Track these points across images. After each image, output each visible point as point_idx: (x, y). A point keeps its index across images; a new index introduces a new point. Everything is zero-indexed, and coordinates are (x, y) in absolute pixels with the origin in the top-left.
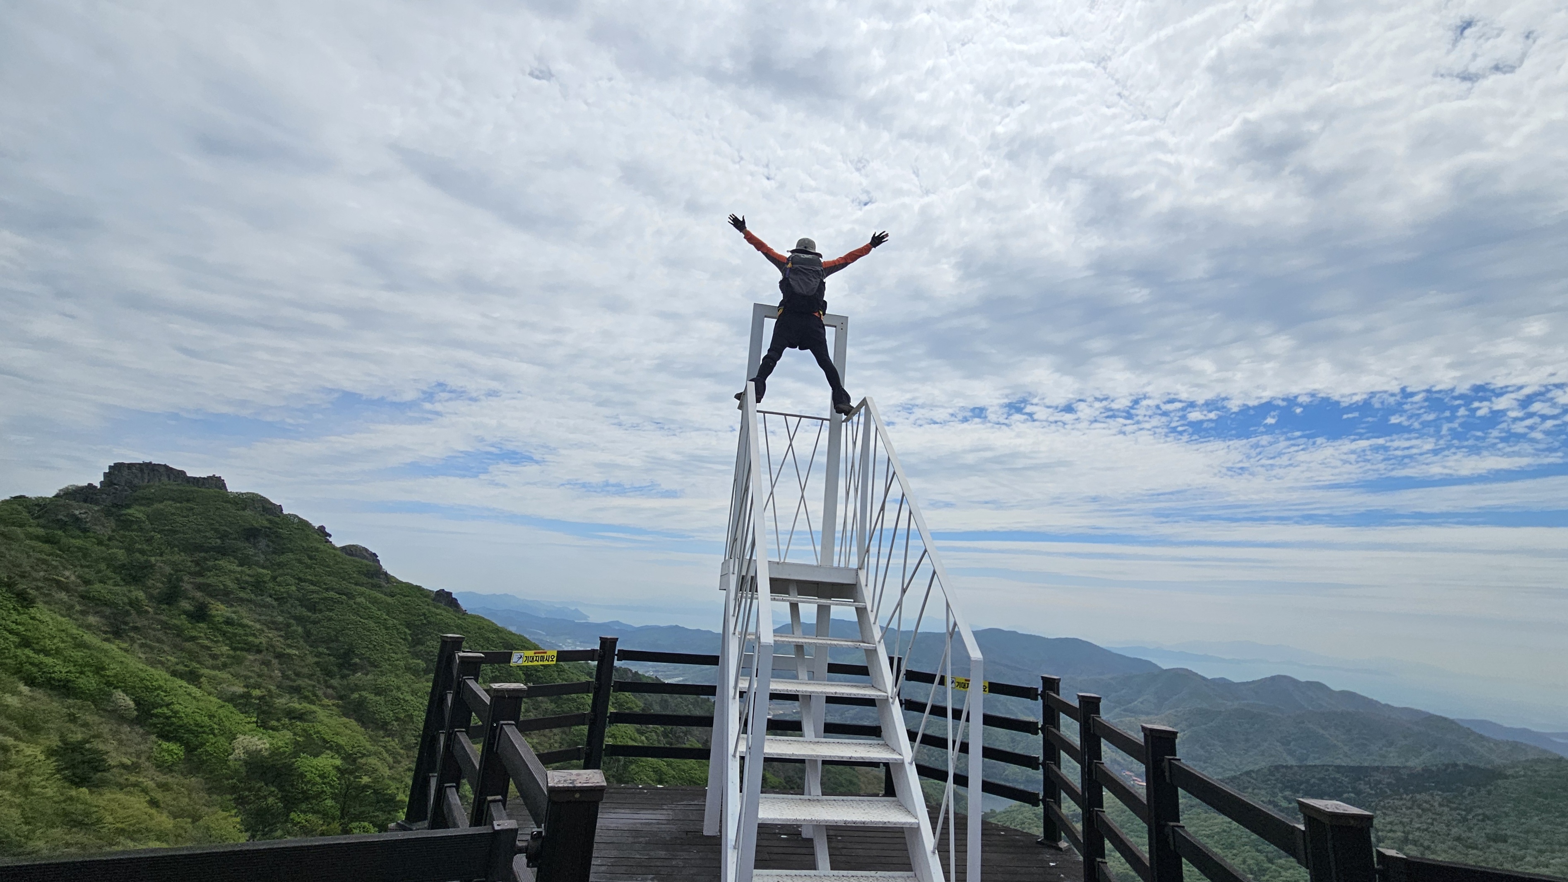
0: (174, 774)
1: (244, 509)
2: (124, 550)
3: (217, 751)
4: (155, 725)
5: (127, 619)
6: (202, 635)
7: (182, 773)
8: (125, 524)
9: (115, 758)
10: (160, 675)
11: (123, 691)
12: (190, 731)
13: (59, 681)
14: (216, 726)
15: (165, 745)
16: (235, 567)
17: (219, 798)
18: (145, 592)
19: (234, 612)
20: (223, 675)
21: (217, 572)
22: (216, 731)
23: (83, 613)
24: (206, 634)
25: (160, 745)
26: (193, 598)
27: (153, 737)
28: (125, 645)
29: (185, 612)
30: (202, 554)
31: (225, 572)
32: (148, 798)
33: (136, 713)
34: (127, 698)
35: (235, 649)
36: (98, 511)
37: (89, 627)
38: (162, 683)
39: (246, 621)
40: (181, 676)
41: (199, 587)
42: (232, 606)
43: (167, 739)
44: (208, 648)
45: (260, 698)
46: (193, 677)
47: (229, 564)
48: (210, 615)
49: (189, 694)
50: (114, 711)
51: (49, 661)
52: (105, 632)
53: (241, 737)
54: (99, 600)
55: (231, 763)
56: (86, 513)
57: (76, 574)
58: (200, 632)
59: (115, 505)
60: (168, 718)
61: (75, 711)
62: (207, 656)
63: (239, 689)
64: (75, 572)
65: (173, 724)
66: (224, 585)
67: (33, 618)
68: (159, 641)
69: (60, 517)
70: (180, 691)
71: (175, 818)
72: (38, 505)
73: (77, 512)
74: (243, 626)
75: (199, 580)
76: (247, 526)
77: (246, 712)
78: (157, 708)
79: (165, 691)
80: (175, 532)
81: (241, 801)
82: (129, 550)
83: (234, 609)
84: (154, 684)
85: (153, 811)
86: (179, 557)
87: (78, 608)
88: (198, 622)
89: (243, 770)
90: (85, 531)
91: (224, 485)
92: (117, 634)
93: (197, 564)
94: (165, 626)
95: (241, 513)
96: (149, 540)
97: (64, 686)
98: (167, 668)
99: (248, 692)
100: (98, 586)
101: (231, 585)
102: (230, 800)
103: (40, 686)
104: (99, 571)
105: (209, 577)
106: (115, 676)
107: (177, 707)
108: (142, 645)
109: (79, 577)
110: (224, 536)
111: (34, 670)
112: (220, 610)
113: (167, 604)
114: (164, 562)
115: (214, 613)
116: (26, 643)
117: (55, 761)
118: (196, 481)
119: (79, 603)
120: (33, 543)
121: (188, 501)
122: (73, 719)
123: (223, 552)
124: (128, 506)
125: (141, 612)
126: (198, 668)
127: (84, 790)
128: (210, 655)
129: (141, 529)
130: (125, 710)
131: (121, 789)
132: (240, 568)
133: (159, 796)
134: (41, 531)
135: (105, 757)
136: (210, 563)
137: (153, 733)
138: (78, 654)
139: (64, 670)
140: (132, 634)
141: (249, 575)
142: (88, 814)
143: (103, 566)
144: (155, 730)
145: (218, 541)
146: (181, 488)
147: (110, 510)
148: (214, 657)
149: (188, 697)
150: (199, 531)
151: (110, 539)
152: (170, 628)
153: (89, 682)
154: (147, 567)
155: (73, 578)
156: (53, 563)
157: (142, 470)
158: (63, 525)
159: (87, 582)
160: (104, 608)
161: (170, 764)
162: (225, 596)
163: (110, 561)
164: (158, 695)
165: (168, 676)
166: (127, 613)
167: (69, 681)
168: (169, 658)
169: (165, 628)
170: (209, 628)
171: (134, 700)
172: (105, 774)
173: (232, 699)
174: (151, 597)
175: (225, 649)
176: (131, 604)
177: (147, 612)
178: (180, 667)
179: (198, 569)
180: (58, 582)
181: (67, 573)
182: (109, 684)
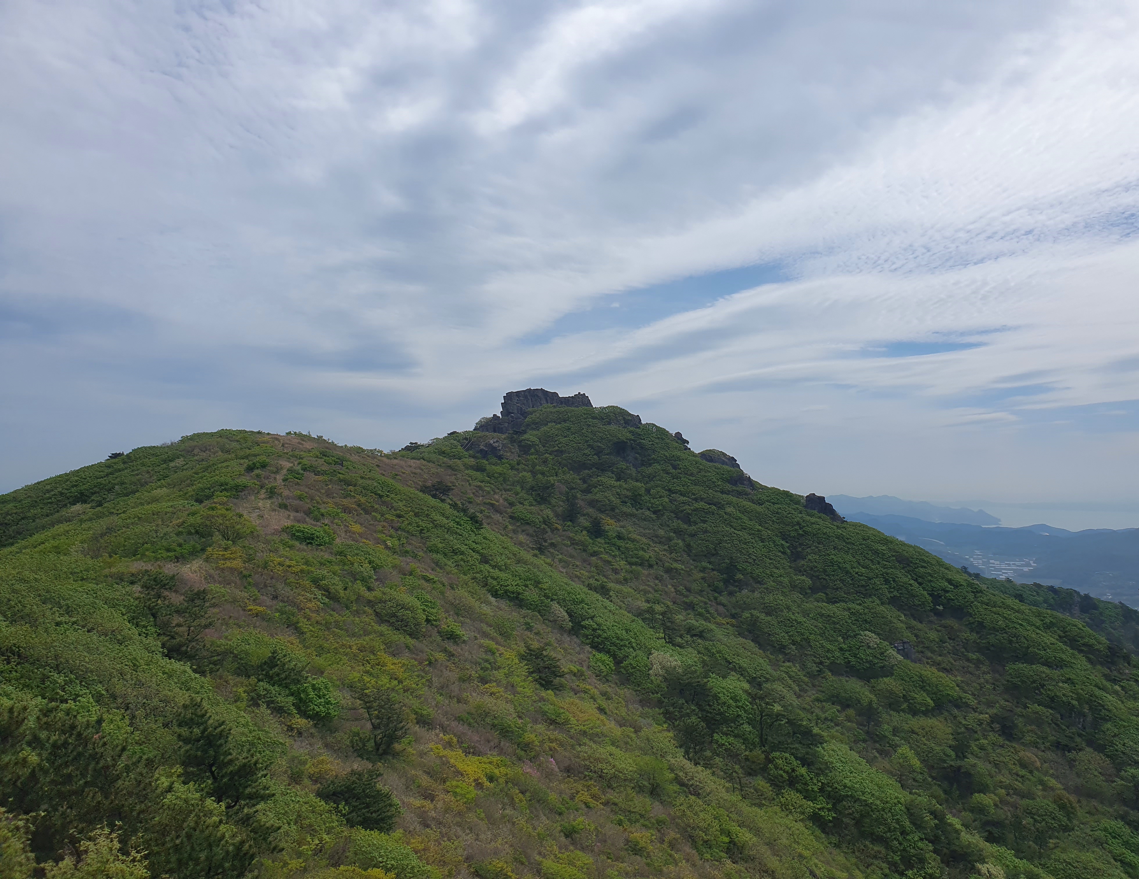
0: (610, 684)
1: (609, 423)
2: (530, 473)
3: (639, 665)
4: (586, 636)
5: (545, 536)
6: (602, 550)
7: (616, 684)
8: (525, 449)
9: (566, 666)
10: (579, 589)
11: (558, 603)
12: (613, 644)
13: (513, 593)
14: (633, 640)
15: (599, 655)
16: (613, 482)
17: (650, 710)
18: (553, 511)
19: (623, 527)
20: (626, 589)
21: (601, 487)
22: (634, 645)
23: (515, 531)
24: (604, 548)
25: (594, 655)
26: (588, 514)
27: (588, 648)
28: (549, 560)
29: (585, 528)
30: (587, 471)
31: (608, 487)
32: (597, 705)
33: (570, 623)
34: (561, 610)
35: (631, 564)
36: (505, 439)
37: (521, 544)
38: (583, 596)
39: (634, 536)
40: (595, 589)
41: (592, 504)
42: (619, 520)
43: (600, 651)
44: (609, 562)
45: (663, 614)
46: (603, 591)
47: (608, 479)
48: (604, 531)
49: (606, 608)
50: (555, 621)
51: (502, 575)
52: (533, 549)
53: (655, 654)
54: (523, 519)
55: (653, 678)
56: (497, 441)
57: (503, 496)
58: (600, 547)
59: (516, 433)
60: (594, 630)
61: (529, 621)
62: (611, 570)
63: (645, 606)
64: (502, 495)
65: (600, 636)
66: (609, 500)
67: (485, 538)
68: (572, 557)
69: (482, 447)
70: (599, 605)
71: (621, 727)
72: (466, 439)
73: (492, 442)
74: (633, 541)
75: (589, 496)
76: (615, 439)
77: (654, 628)
78: (584, 620)
79: (587, 604)
80: (562, 452)
81: (668, 716)
82: (534, 473)
83: (621, 523)
84: (578, 596)
85: (603, 717)
86: (570, 476)
87: (510, 527)
88: (597, 537)
89: (664, 685)
90: (500, 458)
91: (589, 403)
92: (541, 550)
93: (585, 482)
94: (574, 543)
95: (608, 427)
96: (545, 462)
97: (517, 598)
98: (583, 582)
99: (651, 607)
100: (519, 507)
101: (616, 501)
102: (659, 714)
103: (501, 597)
104: (517, 494)
105: (596, 493)
106: (549, 589)
107: (598, 619)
108: (560, 561)
109: (506, 500)
110: (599, 452)
111: (495, 583)
112: (610, 525)
113: (571, 521)
114: (559, 481)
115: (607, 528)
116: (485, 560)
117: (526, 665)
118: (567, 401)
119: (511, 524)
120: (470, 472)
121: (565, 421)
122: (529, 628)
123: (602, 468)
124: (524, 432)
125: (554, 530)
126: (606, 582)
127: (550, 692)
128: (612, 569)
129: (537, 452)
130: (563, 621)
131: (576, 694)
132: (618, 483)
133: (604, 704)
134: (472, 461)
135: (558, 663)
136: (594, 480)
137: (587, 644)
138: (520, 569)
139: (514, 583)
140: (552, 550)
141: (627, 490)
142: (559, 715)
143: (518, 488)
144: (588, 641)
145: (595, 457)
146: (557, 409)
147: (513, 437)
148: (616, 571)
149: (606, 611)
150: (579, 449)
151: (518, 464)
152: (577, 544)
153: (531, 595)
154: (548, 487)
155: (501, 501)
156: (486, 489)
157: (526, 397)
158: (484, 454)
159: (512, 504)
160: (527, 527)
161: (605, 673)
162: (611, 510)
163: (522, 483)
164: (583, 608)
165: (586, 589)
166: (544, 532)
167: (519, 594)
168: (582, 571)
169: (573, 544)
170: (605, 543)
171: (567, 611)
172: (562, 679)
173: (639, 614)
174: (557, 515)
175: (623, 563)
176: (545, 522)
177: (557, 529)
178: (592, 581)
179: (585, 485)
180: (492, 505)
181: (497, 497)
182: (546, 596)
